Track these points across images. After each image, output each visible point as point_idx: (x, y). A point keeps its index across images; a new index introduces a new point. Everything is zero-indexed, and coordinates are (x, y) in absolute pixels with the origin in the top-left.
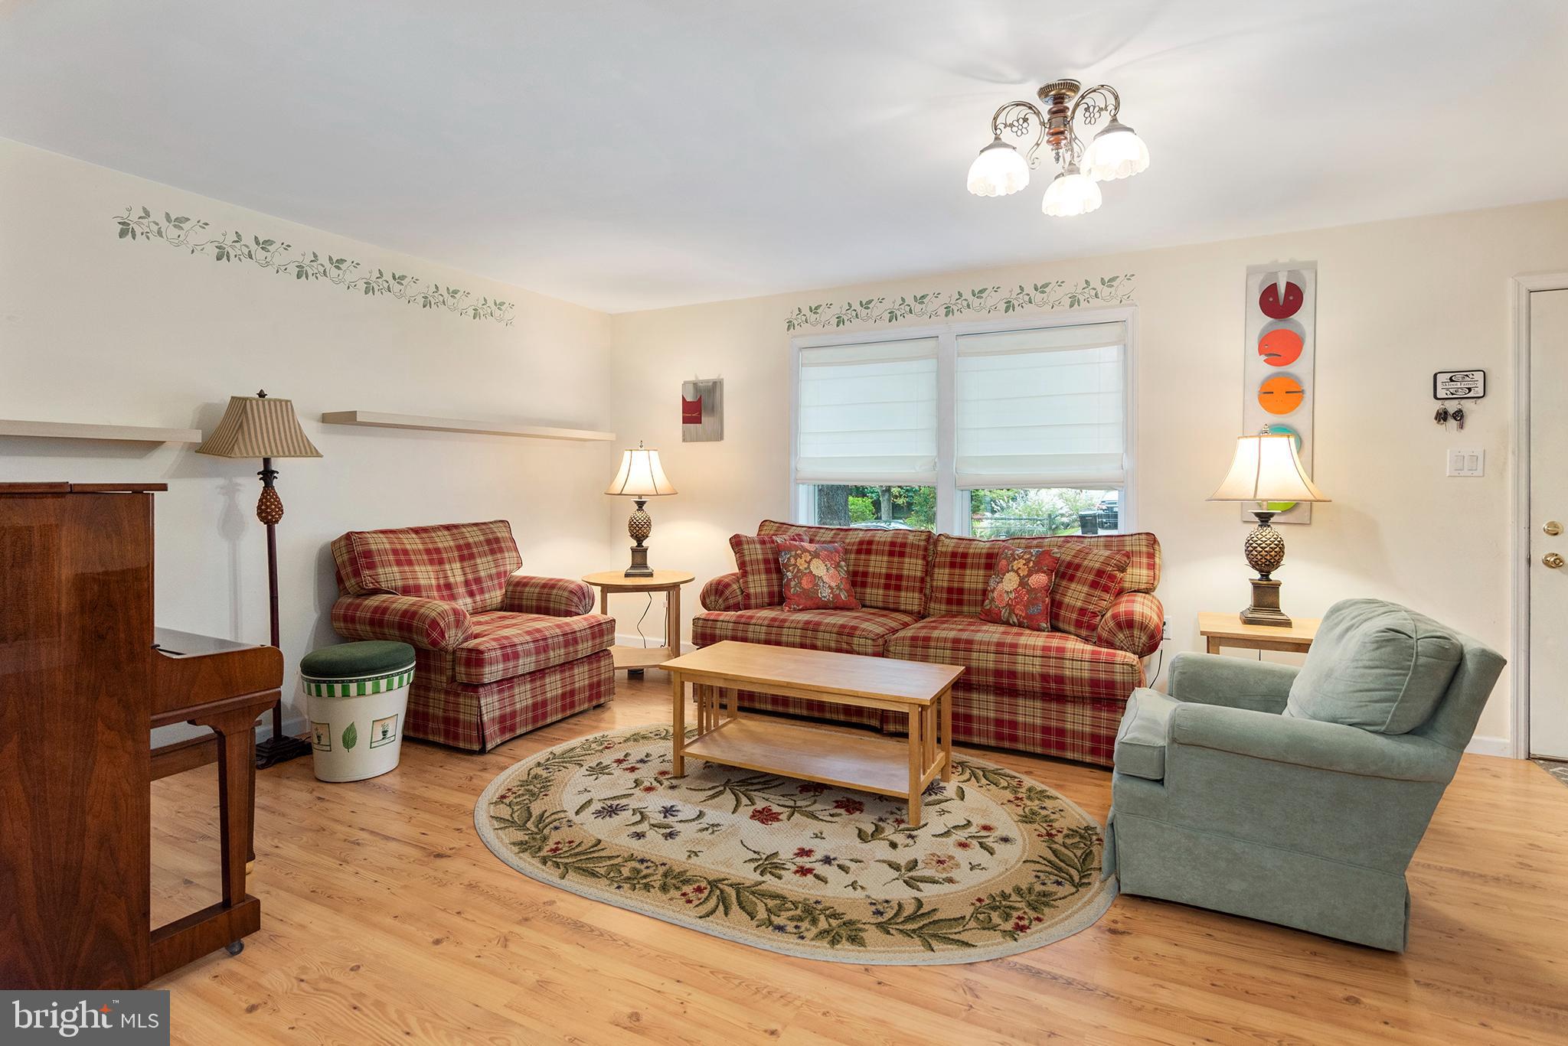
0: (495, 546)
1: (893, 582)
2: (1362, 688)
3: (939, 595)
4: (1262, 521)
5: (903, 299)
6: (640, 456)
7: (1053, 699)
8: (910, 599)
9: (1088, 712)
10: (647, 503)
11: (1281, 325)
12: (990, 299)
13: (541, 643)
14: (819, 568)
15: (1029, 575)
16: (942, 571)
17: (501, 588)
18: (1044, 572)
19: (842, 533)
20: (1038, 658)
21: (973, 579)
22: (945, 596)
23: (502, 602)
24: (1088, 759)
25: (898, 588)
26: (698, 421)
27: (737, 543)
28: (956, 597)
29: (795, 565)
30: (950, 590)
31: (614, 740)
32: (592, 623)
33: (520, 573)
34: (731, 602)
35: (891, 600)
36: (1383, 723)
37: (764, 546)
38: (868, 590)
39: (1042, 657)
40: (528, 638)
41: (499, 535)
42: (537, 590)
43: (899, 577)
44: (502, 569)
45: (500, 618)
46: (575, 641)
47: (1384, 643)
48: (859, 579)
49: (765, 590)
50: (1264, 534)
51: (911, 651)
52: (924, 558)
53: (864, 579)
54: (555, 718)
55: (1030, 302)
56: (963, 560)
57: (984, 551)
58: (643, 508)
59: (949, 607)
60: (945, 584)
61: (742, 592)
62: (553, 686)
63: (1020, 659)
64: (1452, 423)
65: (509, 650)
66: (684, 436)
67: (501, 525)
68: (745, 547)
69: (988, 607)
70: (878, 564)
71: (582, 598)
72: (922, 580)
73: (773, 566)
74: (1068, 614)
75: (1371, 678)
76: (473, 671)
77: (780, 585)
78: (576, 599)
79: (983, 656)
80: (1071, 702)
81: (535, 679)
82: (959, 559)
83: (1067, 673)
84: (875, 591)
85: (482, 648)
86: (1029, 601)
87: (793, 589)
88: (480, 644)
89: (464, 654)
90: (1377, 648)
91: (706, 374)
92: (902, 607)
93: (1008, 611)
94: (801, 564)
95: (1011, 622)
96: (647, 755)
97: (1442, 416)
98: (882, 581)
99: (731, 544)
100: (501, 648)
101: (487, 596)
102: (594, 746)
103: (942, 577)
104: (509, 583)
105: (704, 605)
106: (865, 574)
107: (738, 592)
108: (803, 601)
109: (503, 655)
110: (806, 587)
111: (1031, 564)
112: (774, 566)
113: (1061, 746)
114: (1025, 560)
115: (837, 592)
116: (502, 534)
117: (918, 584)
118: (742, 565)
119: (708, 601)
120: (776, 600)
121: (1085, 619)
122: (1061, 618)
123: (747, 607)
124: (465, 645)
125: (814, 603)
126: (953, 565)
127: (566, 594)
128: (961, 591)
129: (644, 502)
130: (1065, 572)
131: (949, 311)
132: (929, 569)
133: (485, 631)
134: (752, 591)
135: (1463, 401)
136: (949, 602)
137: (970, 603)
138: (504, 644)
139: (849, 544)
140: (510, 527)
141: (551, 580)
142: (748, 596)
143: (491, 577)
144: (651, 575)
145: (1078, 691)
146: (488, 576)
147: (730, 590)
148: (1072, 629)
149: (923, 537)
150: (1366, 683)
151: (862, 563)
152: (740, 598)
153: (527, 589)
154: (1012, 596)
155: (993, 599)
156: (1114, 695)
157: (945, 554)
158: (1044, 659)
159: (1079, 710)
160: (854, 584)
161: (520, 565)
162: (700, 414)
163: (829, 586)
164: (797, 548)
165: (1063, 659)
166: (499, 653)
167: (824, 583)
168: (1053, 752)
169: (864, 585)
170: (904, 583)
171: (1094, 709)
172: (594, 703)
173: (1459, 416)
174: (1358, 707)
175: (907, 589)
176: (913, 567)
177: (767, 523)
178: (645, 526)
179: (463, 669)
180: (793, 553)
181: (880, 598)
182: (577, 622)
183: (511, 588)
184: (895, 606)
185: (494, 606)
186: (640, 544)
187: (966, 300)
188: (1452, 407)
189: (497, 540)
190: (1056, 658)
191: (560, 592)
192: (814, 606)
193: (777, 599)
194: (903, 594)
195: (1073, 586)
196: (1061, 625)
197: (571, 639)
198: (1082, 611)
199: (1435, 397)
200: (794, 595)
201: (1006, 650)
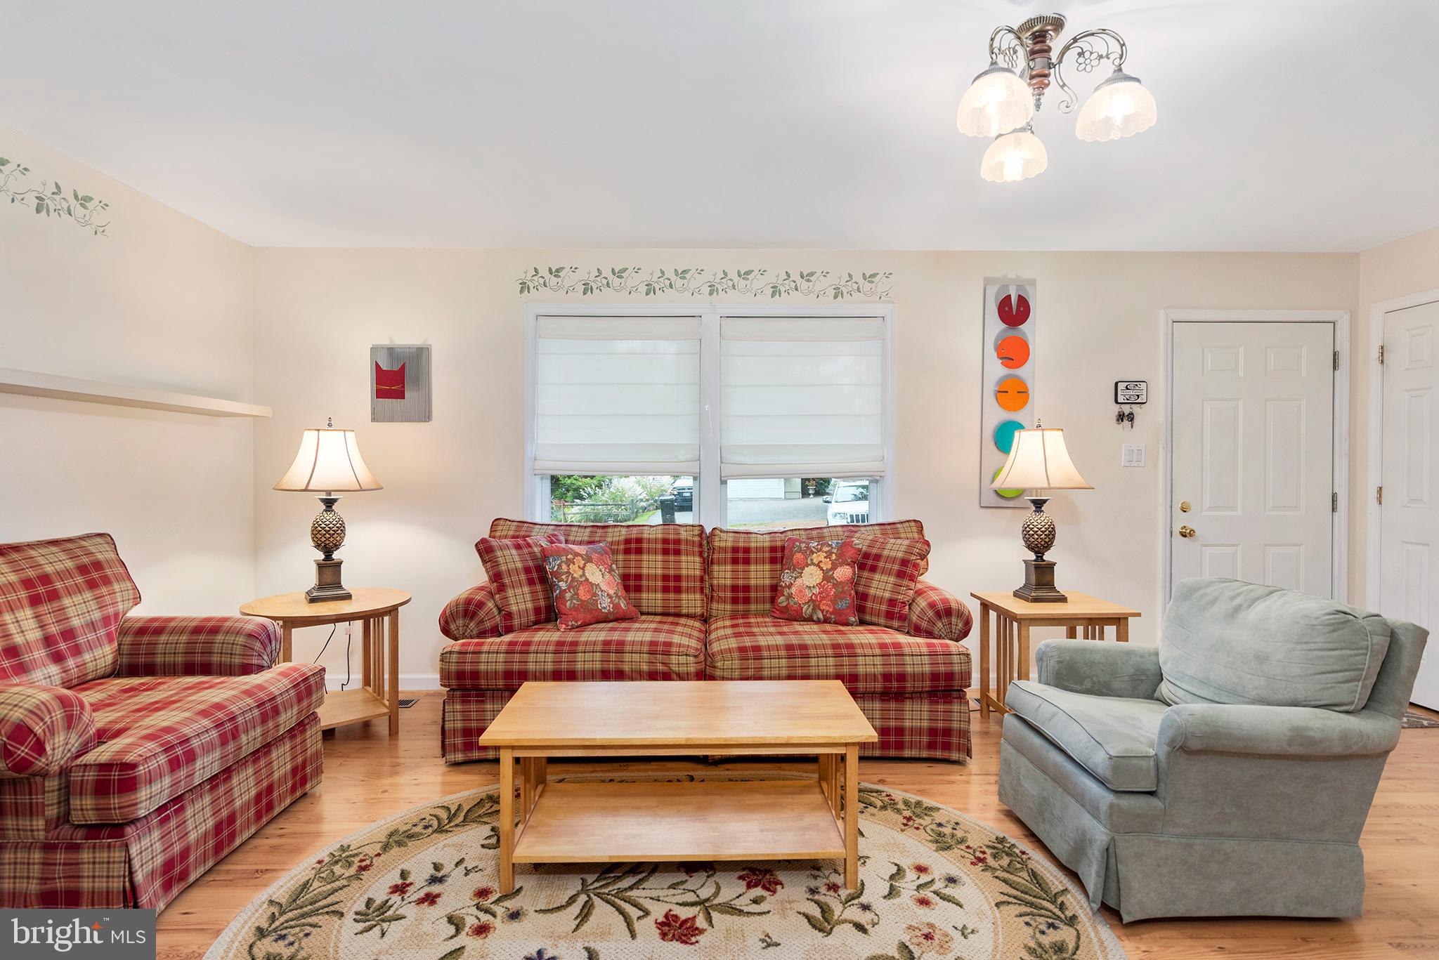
0: (95, 575)
1: (672, 584)
2: (1324, 670)
3: (722, 594)
4: (1036, 507)
5: (662, 272)
6: (331, 440)
7: (892, 698)
8: (691, 601)
9: (926, 707)
10: (339, 501)
11: (1012, 333)
12: (758, 282)
13: (228, 726)
14: (595, 574)
15: (834, 568)
16: (722, 568)
17: (110, 641)
18: (848, 564)
19: (600, 531)
20: (878, 658)
21: (759, 575)
22: (729, 594)
23: (115, 662)
24: (925, 754)
25: (678, 590)
26: (400, 395)
27: (485, 550)
28: (741, 595)
29: (568, 573)
30: (735, 588)
31: (366, 850)
32: (296, 679)
33: (139, 613)
34: (488, 625)
35: (672, 604)
36: (1352, 703)
37: (520, 552)
38: (644, 595)
39: (882, 656)
40: (206, 722)
41: (100, 557)
42: (184, 638)
43: (678, 578)
44: (111, 610)
45: (125, 691)
46: (276, 711)
47: (1341, 626)
48: (632, 583)
49: (530, 605)
50: (1042, 519)
51: (742, 664)
52: (701, 554)
53: (638, 583)
54: (246, 835)
55: (797, 289)
56: (746, 555)
57: (767, 544)
58: (333, 507)
59: (735, 607)
60: (729, 582)
61: (500, 610)
62: (244, 787)
63: (860, 660)
64: (1126, 423)
65: (179, 751)
66: (373, 413)
67: (99, 540)
68: (499, 553)
69: (784, 604)
70: (652, 565)
71: (267, 641)
72: (702, 579)
73: (535, 575)
74: (876, 606)
75: (1333, 660)
76: (115, 801)
77: (547, 598)
78: (258, 646)
79: (822, 661)
80: (909, 698)
81: (217, 785)
82: (741, 555)
83: (909, 669)
84: (652, 595)
85: (130, 758)
86: (835, 596)
87: (569, 602)
88: (123, 751)
89: (91, 776)
90: (1334, 631)
91: (406, 337)
92: (684, 611)
93: (811, 607)
94: (575, 571)
95: (815, 618)
96: (437, 867)
97: (1121, 417)
98: (660, 583)
99: (478, 551)
100: (166, 751)
101: (87, 657)
102: (338, 869)
103: (723, 575)
104: (123, 632)
105: (446, 631)
106: (638, 577)
107: (495, 611)
108: (581, 616)
109: (170, 761)
110: (584, 598)
111: (834, 557)
112: (539, 574)
113: (900, 745)
114: (826, 552)
115: (617, 601)
116: (102, 554)
117: (698, 584)
118: (496, 577)
119: (453, 627)
120: (543, 616)
121: (896, 610)
122: (868, 610)
123: (509, 630)
124: (90, 758)
125: (593, 617)
126: (735, 561)
127: (241, 640)
128: (747, 588)
129: (335, 500)
130: (867, 562)
131: (713, 290)
132: (707, 564)
133: (114, 722)
134: (514, 608)
135: (1133, 406)
136: (735, 601)
137: (757, 601)
138: (168, 742)
139: (612, 543)
140: (114, 544)
141: (208, 620)
142: (509, 616)
143: (92, 626)
144: (348, 597)
145: (918, 687)
146: (87, 625)
147: (485, 609)
148: (882, 621)
149: (697, 532)
150: (1328, 665)
151: (633, 564)
152: (498, 619)
153: (163, 638)
154: (816, 591)
155: (790, 596)
156: (952, 686)
157: (725, 550)
158: (885, 658)
159: (917, 706)
160: (627, 589)
161: (137, 599)
162: (403, 387)
163: (608, 595)
164: (567, 552)
165: (903, 655)
166: (163, 759)
167: (602, 591)
168: (892, 753)
169: (638, 589)
170: (684, 584)
171: (932, 702)
172: (298, 794)
173: (1131, 417)
174: (1323, 689)
175: (688, 590)
176: (690, 565)
177: (501, 522)
178: (339, 531)
179: (89, 802)
180: (564, 558)
181: (659, 603)
182: (271, 679)
183: (128, 639)
184: (677, 610)
185: (100, 672)
186: (328, 556)
187: (731, 280)
188: (1126, 409)
189: (98, 565)
190: (896, 655)
191: (230, 638)
192: (593, 620)
193: (548, 614)
194: (684, 596)
195: (877, 576)
196: (868, 618)
197: (269, 709)
198: (892, 602)
199: (1116, 401)
200: (570, 609)
201: (844, 651)
